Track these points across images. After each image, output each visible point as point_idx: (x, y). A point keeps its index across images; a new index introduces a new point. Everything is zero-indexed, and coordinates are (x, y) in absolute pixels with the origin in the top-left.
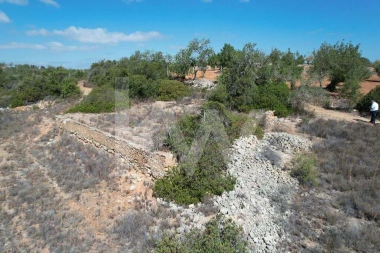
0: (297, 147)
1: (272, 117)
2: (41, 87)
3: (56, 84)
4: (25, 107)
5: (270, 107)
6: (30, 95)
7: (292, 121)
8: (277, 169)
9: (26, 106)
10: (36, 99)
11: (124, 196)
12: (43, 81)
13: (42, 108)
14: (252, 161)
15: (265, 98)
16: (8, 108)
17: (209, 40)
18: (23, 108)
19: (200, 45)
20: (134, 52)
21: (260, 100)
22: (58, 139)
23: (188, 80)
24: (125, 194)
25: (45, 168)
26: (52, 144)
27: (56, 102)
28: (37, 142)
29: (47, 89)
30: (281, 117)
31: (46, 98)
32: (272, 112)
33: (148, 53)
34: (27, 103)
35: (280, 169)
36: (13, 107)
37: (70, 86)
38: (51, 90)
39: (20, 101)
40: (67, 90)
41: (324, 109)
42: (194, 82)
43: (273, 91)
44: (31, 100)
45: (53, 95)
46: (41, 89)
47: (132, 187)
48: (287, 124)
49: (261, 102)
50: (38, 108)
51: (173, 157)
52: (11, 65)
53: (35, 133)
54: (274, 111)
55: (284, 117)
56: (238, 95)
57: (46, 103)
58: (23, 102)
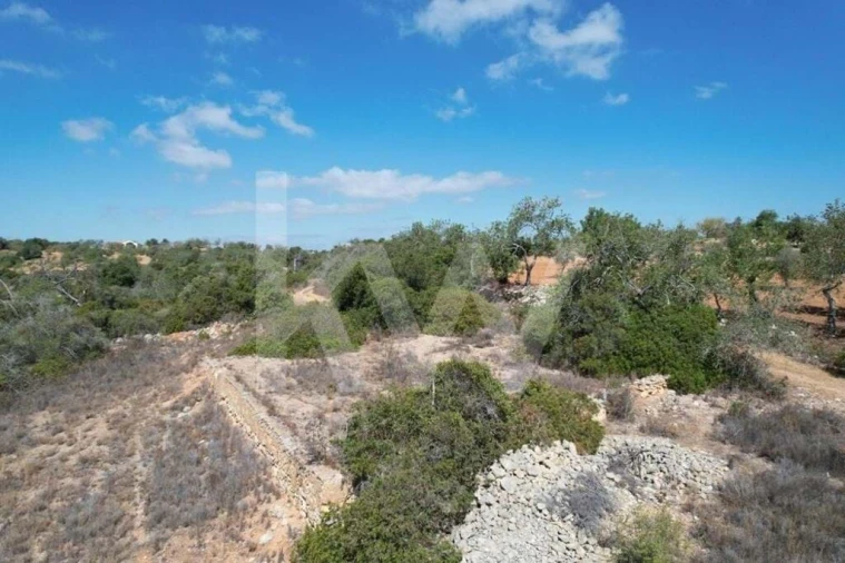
0: (679, 482)
1: (662, 391)
2: (219, 296)
3: (247, 291)
4: (186, 333)
5: (659, 366)
6: (198, 311)
7: (713, 406)
8: (585, 539)
9: (189, 332)
10: (207, 320)
11: (242, 555)
12: (225, 284)
13: (214, 337)
14: (528, 510)
15: (644, 344)
16: (158, 335)
17: (556, 201)
18: (181, 336)
19: (537, 212)
20: (411, 226)
21: (632, 348)
22: (198, 408)
23: (513, 285)
24: (247, 550)
25: (145, 470)
26: (184, 419)
27: (242, 326)
28: (163, 411)
29: (230, 299)
30: (685, 393)
31: (226, 316)
32: (660, 379)
33: (438, 225)
34: (190, 325)
35: (593, 541)
36: (169, 332)
37: (272, 294)
38: (238, 303)
39: (181, 322)
40: (263, 302)
41: (826, 375)
42: (523, 291)
43: (668, 325)
44: (198, 320)
45: (238, 312)
46: (219, 299)
47: (264, 538)
48: (691, 412)
49: (635, 354)
50: (208, 337)
51: (343, 482)
52: (217, 243)
53: (172, 391)
54: (668, 377)
55: (694, 392)
56: (583, 333)
57: (224, 327)
58: (185, 323)
